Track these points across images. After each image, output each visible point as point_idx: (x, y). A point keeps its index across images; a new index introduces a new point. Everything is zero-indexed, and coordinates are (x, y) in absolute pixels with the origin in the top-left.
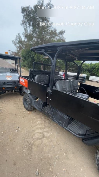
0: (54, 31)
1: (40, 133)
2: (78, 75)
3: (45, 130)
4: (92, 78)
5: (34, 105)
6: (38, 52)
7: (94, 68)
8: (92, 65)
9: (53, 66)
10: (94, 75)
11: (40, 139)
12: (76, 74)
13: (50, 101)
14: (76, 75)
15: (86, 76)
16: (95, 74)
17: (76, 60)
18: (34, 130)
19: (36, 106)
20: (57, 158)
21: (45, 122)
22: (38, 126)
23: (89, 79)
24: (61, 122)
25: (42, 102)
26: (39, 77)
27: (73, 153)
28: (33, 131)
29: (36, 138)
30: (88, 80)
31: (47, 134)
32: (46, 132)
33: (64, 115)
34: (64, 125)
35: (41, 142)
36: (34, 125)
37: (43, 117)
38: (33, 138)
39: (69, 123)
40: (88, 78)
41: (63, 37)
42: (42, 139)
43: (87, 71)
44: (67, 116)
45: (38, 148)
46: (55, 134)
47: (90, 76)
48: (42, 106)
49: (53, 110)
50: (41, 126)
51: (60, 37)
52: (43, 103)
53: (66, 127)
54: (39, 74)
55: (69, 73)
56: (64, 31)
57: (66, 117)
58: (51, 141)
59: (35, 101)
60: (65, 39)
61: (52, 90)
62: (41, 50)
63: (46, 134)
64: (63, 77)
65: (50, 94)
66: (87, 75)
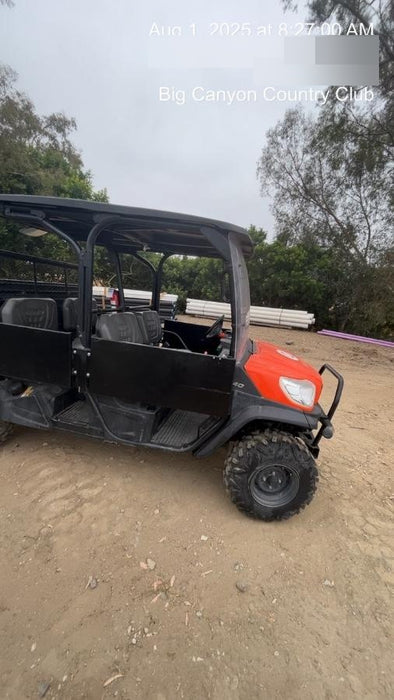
0: (20, 107)
1: (66, 498)
2: (156, 297)
3: (80, 485)
4: (193, 305)
5: (15, 415)
6: (13, 214)
7: (197, 274)
8: (190, 265)
9: (85, 268)
10: (198, 296)
11: (69, 512)
12: (147, 295)
13: (88, 379)
14: (150, 298)
15: (175, 300)
16: (201, 293)
17: (145, 249)
18: (39, 498)
19: (25, 415)
20: (140, 529)
21: (73, 463)
22: (50, 483)
23: (187, 311)
24: (131, 434)
25: (49, 397)
26: (17, 306)
27: (177, 501)
28: (35, 502)
29: (54, 515)
30: (185, 314)
31: (90, 492)
32: (84, 487)
33: (139, 410)
34: (143, 438)
35: (77, 517)
36: (28, 485)
37: (58, 452)
38: (44, 519)
39: (154, 431)
40: (181, 306)
41: (68, 142)
42: (79, 509)
43: (177, 285)
44: (148, 409)
45: (73, 535)
46: (118, 482)
47: (188, 300)
48: (50, 411)
49: (101, 407)
50: (60, 480)
51: (53, 138)
52: (53, 399)
53: (149, 442)
54: (16, 294)
55: (129, 293)
56: (69, 119)
57: (145, 414)
58: (111, 502)
59: (16, 398)
60: (79, 156)
61: (89, 343)
62: (28, 213)
63: (86, 493)
64: (114, 303)
65: (84, 359)
66: (177, 296)
